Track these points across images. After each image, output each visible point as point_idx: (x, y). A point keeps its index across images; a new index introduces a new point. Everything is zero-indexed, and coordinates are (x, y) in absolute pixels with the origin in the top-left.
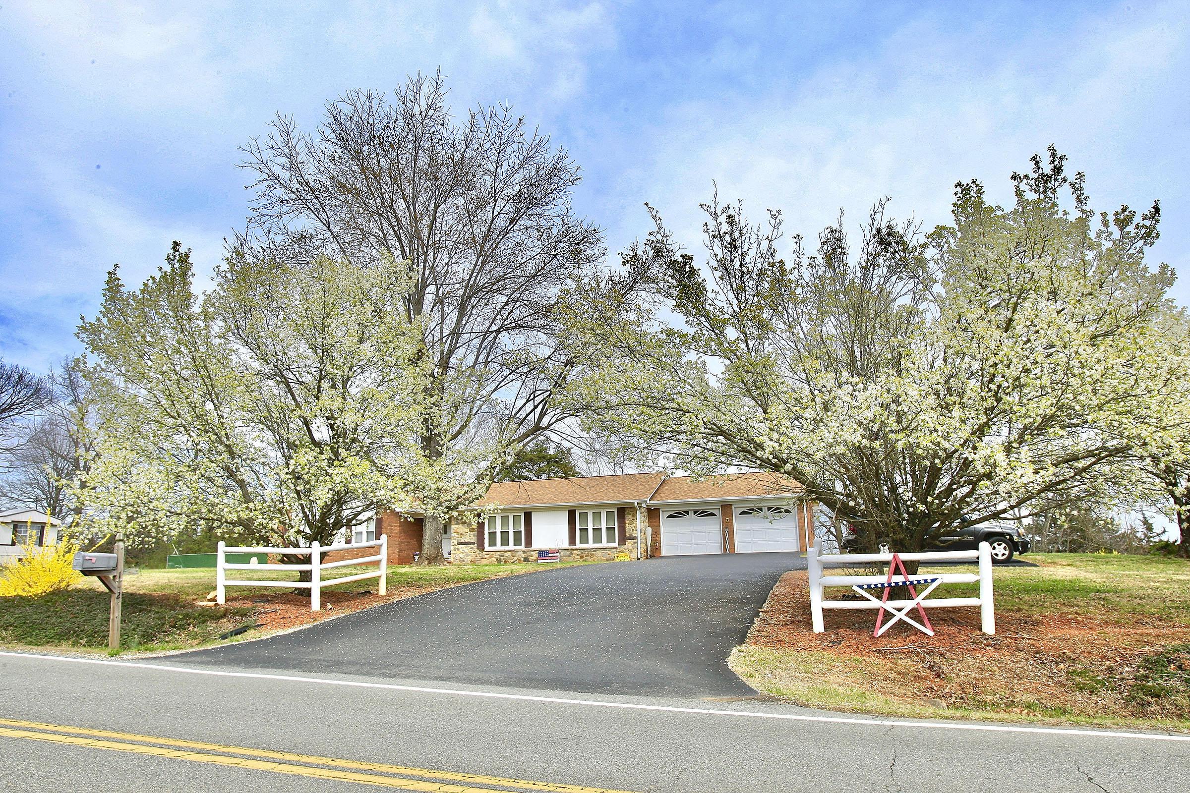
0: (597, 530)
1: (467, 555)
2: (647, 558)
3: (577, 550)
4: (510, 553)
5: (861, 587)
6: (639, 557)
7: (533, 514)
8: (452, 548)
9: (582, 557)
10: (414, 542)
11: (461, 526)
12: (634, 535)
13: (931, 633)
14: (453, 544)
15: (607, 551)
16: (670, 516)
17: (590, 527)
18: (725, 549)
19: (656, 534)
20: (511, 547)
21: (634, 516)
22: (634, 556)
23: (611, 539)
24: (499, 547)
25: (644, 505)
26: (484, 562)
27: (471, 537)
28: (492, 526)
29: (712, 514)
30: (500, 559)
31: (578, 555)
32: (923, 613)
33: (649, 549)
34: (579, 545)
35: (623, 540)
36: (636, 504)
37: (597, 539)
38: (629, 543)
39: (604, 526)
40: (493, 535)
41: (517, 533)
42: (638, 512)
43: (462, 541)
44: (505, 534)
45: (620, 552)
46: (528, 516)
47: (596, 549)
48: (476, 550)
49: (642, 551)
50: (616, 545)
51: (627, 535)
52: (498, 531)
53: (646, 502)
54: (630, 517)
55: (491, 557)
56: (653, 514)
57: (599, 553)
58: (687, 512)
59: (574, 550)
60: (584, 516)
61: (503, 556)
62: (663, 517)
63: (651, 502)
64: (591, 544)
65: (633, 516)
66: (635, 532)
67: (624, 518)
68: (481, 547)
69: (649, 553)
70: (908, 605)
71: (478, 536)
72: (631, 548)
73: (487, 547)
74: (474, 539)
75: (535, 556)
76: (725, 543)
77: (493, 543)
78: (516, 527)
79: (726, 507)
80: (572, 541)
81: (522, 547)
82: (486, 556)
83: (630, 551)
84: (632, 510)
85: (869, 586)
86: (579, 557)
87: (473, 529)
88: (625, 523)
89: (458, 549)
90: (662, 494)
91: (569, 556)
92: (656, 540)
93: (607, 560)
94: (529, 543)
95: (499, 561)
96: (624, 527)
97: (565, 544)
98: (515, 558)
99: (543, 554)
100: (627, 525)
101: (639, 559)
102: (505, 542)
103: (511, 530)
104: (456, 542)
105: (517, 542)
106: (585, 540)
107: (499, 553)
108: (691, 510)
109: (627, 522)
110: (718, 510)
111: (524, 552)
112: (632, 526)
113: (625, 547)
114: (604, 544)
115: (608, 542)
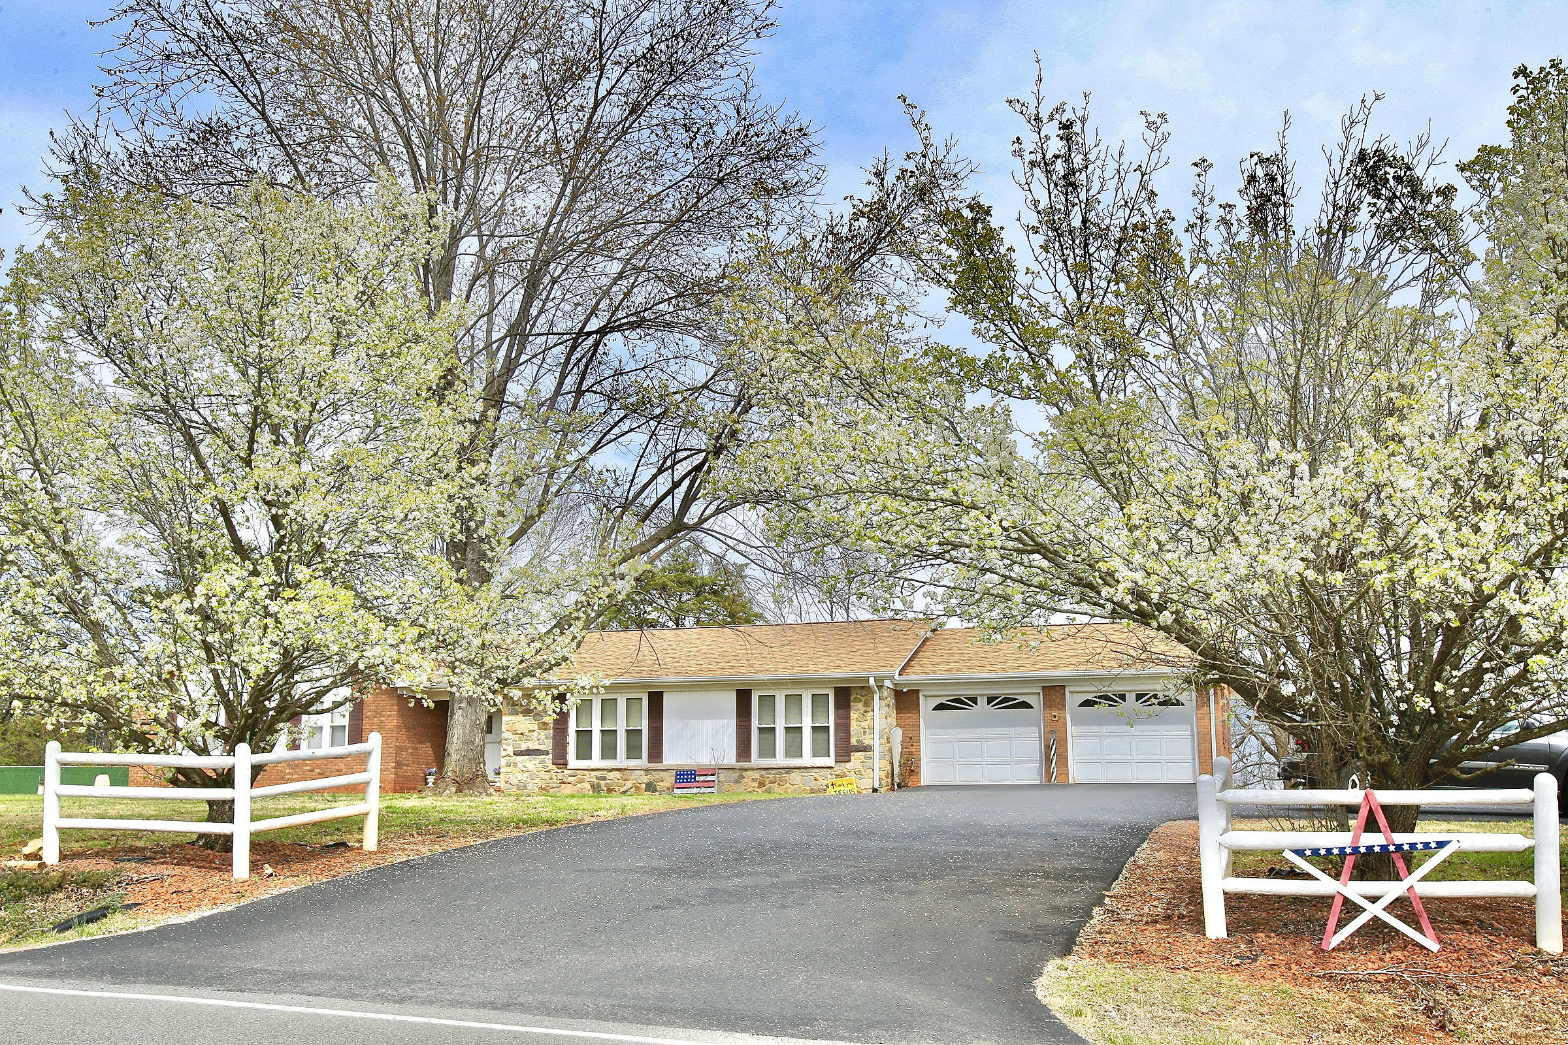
0: (794, 732)
1: (532, 777)
2: (892, 789)
3: (753, 769)
4: (617, 774)
5: (1299, 852)
6: (876, 786)
7: (666, 697)
8: (503, 761)
9: (762, 784)
10: (427, 749)
11: (520, 718)
12: (867, 742)
13: (1434, 947)
14: (504, 753)
15: (813, 773)
16: (940, 707)
17: (780, 725)
18: (1049, 774)
19: (911, 741)
20: (621, 760)
21: (868, 704)
22: (866, 784)
23: (820, 750)
24: (596, 761)
25: (888, 683)
26: (567, 790)
27: (543, 740)
28: (582, 719)
29: (1025, 705)
30: (599, 786)
31: (753, 780)
32: (1418, 907)
33: (896, 770)
34: (756, 760)
35: (845, 752)
36: (872, 681)
37: (794, 749)
38: (857, 757)
39: (807, 724)
40: (584, 736)
41: (633, 735)
42: (876, 697)
43: (524, 747)
44: (609, 735)
45: (837, 776)
46: (656, 699)
47: (790, 769)
48: (551, 766)
49: (883, 775)
50: (830, 761)
51: (853, 742)
52: (596, 727)
53: (892, 678)
54: (860, 706)
55: (582, 781)
56: (906, 700)
57: (796, 776)
58: (974, 700)
59: (746, 770)
60: (768, 701)
61: (604, 779)
62: (926, 705)
63: (902, 678)
64: (780, 759)
65: (866, 704)
66: (868, 736)
67: (848, 708)
68: (560, 759)
69: (897, 780)
70: (1391, 890)
71: (554, 738)
72: (859, 766)
73: (573, 762)
74: (548, 745)
75: (669, 779)
76: (1048, 761)
77: (584, 752)
78: (632, 720)
79: (1053, 691)
80: (744, 750)
81: (644, 762)
82: (571, 779)
83: (859, 774)
84: (864, 692)
85: (1315, 852)
86: (756, 784)
87: (545, 724)
88: (848, 718)
89: (515, 765)
90: (926, 663)
91: (737, 782)
92: (910, 754)
93: (812, 791)
94: (656, 753)
95: (596, 788)
96: (847, 727)
97: (729, 758)
98: (629, 784)
99: (686, 777)
100: (853, 724)
101: (875, 790)
102: (609, 751)
103: (621, 727)
104: (510, 750)
105: (633, 750)
106: (768, 750)
107: (596, 773)
108: (982, 695)
109: (854, 715)
110: (1036, 697)
111: (647, 771)
112: (863, 724)
113: (848, 765)
114: (807, 759)
115: (814, 755)
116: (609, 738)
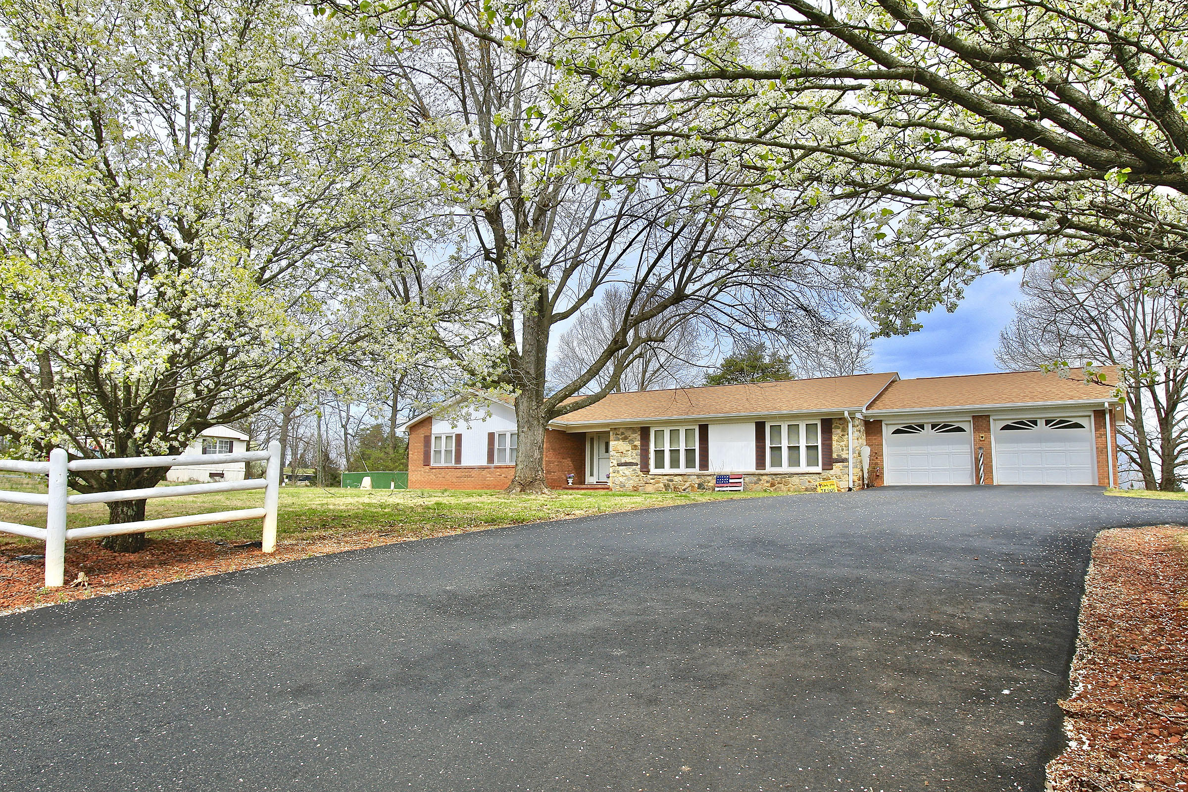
0: (794, 449)
1: (629, 479)
2: (863, 489)
3: (767, 475)
4: (680, 478)
6: (851, 486)
7: (710, 428)
8: (611, 470)
9: (772, 485)
10: (568, 463)
11: (621, 442)
12: (844, 456)
14: (611, 465)
15: (807, 477)
16: (897, 432)
17: (785, 444)
18: (978, 478)
19: (876, 455)
20: (682, 469)
21: (845, 430)
22: (844, 485)
23: (811, 462)
24: (667, 469)
25: (858, 415)
26: (649, 488)
27: (634, 456)
28: (659, 442)
29: (960, 429)
30: (669, 486)
31: (767, 482)
33: (866, 476)
34: (769, 469)
35: (829, 463)
36: (846, 414)
37: (794, 461)
38: (837, 467)
39: (803, 444)
40: (660, 453)
41: (690, 452)
42: (850, 425)
43: (623, 461)
44: (675, 453)
45: (824, 479)
46: (704, 430)
47: (791, 475)
48: (640, 473)
49: (856, 478)
50: (819, 469)
51: (835, 456)
52: (667, 448)
53: (861, 411)
54: (839, 431)
55: (658, 482)
56: (872, 427)
57: (795, 480)
58: (922, 426)
59: (762, 475)
60: (776, 429)
61: (672, 481)
62: (887, 431)
63: (870, 411)
64: (785, 468)
65: (843, 430)
66: (845, 452)
67: (831, 432)
68: (645, 469)
69: (866, 482)
71: (641, 455)
72: (839, 473)
73: (653, 470)
74: (637, 460)
75: (713, 482)
76: (978, 470)
77: (660, 464)
78: (689, 445)
79: (981, 420)
80: (760, 462)
81: (697, 470)
82: (652, 481)
83: (839, 478)
84: (841, 422)
86: (768, 485)
87: (635, 446)
88: (831, 439)
89: (618, 472)
90: (887, 401)
91: (756, 483)
92: (877, 464)
93: (807, 490)
94: (704, 465)
95: (667, 487)
96: (830, 446)
97: (751, 467)
98: (687, 484)
99: (722, 479)
100: (834, 443)
101: (850, 489)
102: (675, 463)
103: (682, 447)
104: (615, 463)
105: (690, 463)
106: (777, 462)
107: (667, 477)
108: (927, 423)
109: (835, 438)
110: (968, 424)
111: (698, 476)
112: (842, 443)
113: (831, 472)
114: (803, 467)
115: (808, 465)
116: (674, 454)
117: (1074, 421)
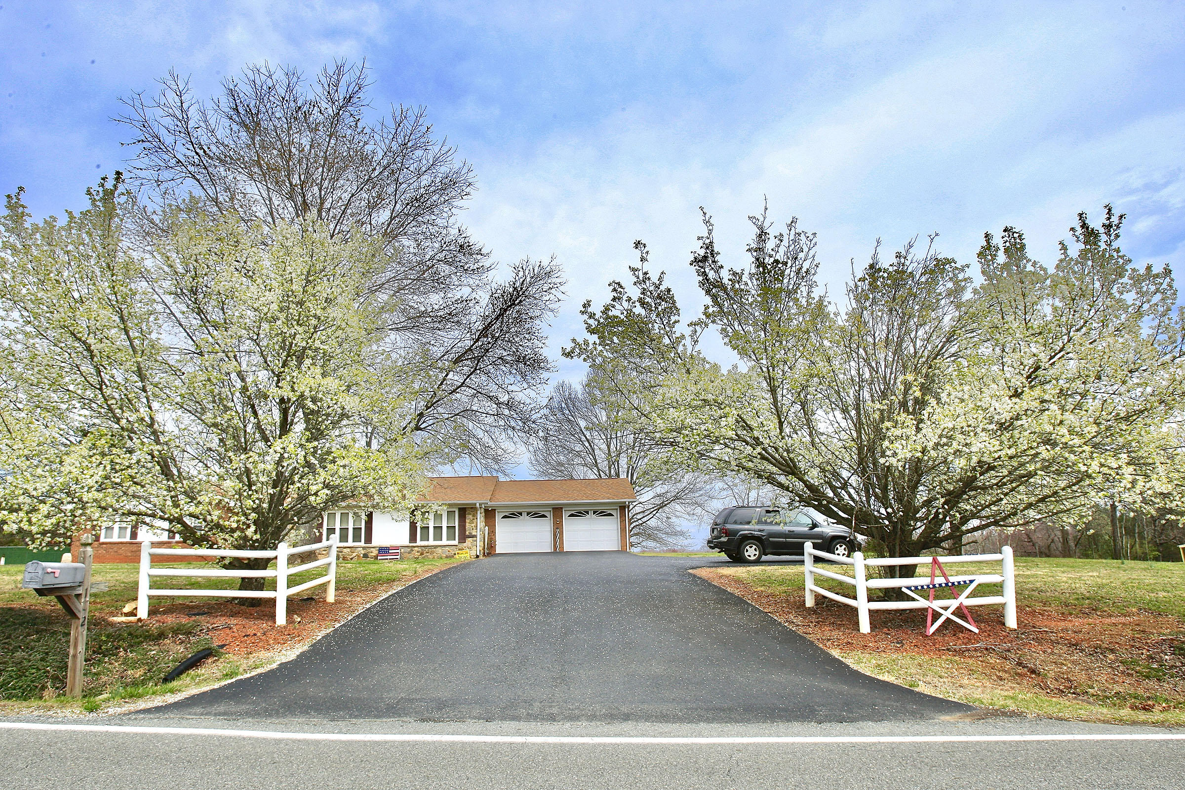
0: (438, 529)
2: (485, 556)
3: (418, 547)
4: (349, 550)
5: (909, 588)
6: (478, 554)
7: (374, 514)
9: (422, 554)
12: (474, 534)
13: (977, 631)
15: (447, 548)
16: (505, 517)
17: (431, 525)
18: (555, 548)
19: (492, 532)
20: (350, 543)
21: (475, 515)
22: (473, 553)
23: (451, 537)
24: (337, 543)
25: (483, 506)
28: (331, 522)
29: (544, 516)
30: (339, 556)
31: (418, 552)
32: (966, 611)
33: (486, 547)
34: (419, 543)
35: (463, 538)
36: (478, 505)
37: (437, 536)
38: (469, 541)
39: (444, 525)
40: (331, 530)
41: (357, 530)
42: (479, 512)
45: (459, 550)
46: (369, 514)
47: (436, 547)
49: (481, 549)
50: (456, 542)
51: (467, 533)
52: (338, 526)
53: (485, 504)
54: (471, 516)
56: (490, 514)
57: (439, 550)
58: (521, 514)
59: (414, 547)
60: (425, 515)
61: (342, 552)
62: (498, 517)
63: (491, 503)
64: (431, 542)
65: (473, 516)
66: (474, 531)
67: (465, 517)
69: (487, 551)
70: (954, 604)
72: (470, 545)
75: (375, 552)
76: (555, 542)
78: (356, 523)
79: (557, 510)
80: (413, 538)
81: (362, 544)
82: (324, 552)
83: (470, 548)
84: (472, 510)
85: (916, 588)
86: (419, 554)
88: (465, 522)
90: (497, 496)
91: (409, 553)
92: (491, 538)
93: (447, 557)
94: (369, 539)
95: (337, 557)
96: (465, 526)
97: (406, 541)
98: (354, 554)
99: (383, 550)
100: (467, 524)
101: (478, 556)
102: (344, 538)
103: (351, 527)
105: (357, 538)
106: (425, 538)
108: (524, 512)
109: (467, 521)
110: (549, 513)
111: (364, 548)
112: (473, 525)
113: (465, 544)
114: (445, 542)
115: (448, 540)
116: (344, 531)
117: (609, 512)
